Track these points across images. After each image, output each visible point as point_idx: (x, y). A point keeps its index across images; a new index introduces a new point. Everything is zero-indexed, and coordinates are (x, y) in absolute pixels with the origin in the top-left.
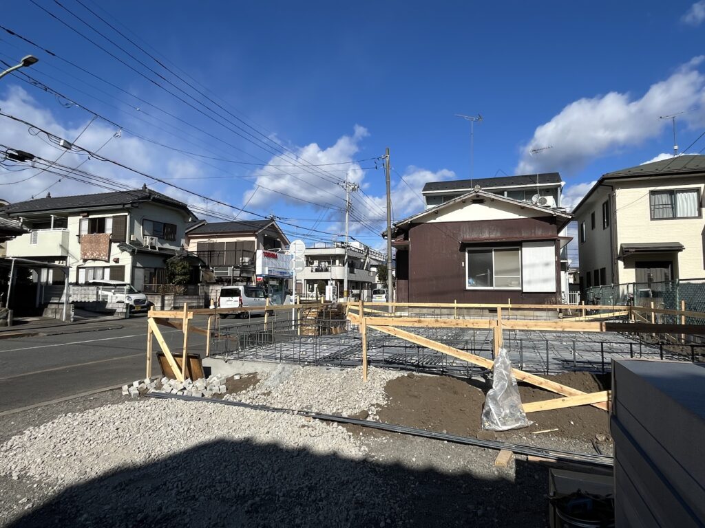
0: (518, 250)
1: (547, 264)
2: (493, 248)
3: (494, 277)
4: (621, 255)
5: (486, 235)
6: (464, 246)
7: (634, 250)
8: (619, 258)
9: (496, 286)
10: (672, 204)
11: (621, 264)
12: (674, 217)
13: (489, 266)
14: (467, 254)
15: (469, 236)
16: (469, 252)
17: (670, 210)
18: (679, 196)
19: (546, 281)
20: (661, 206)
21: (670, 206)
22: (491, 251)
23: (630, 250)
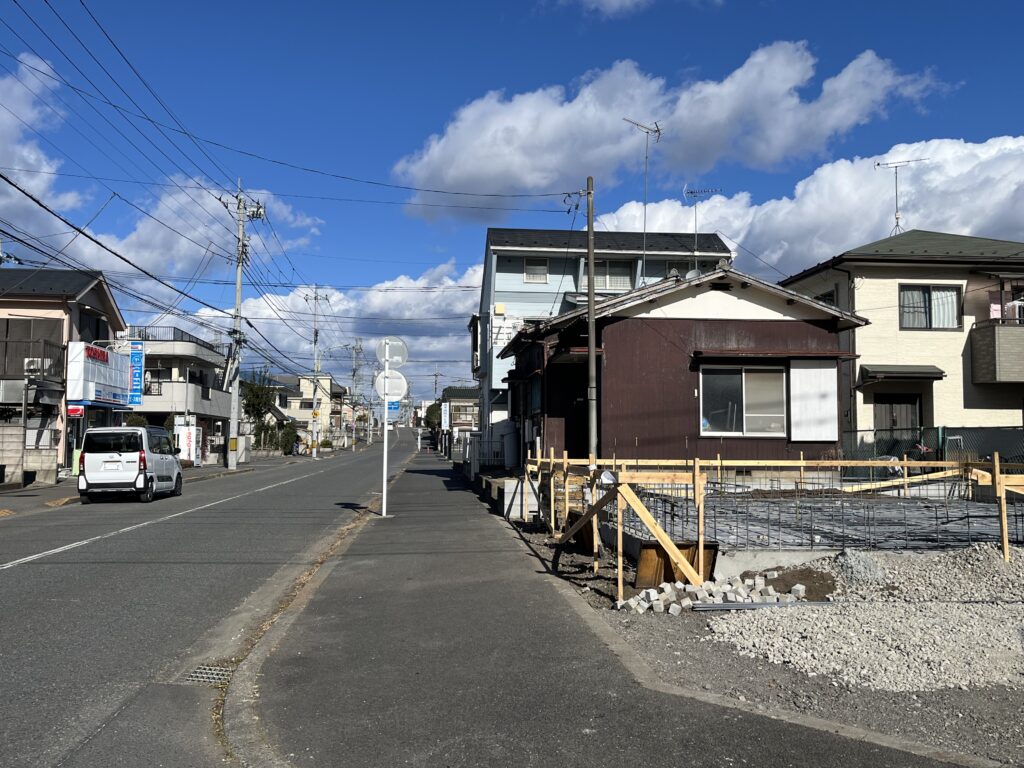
0: (781, 371)
1: (824, 396)
2: (745, 367)
3: (745, 415)
4: (861, 383)
5: (733, 345)
6: (698, 361)
7: (882, 375)
8: (858, 388)
9: (747, 431)
10: (925, 307)
11: (860, 396)
12: (929, 328)
13: (736, 397)
14: (701, 375)
15: (706, 345)
16: (705, 372)
17: (923, 315)
18: (935, 295)
19: (821, 422)
20: (911, 310)
21: (923, 310)
22: (739, 372)
23: (879, 376)
